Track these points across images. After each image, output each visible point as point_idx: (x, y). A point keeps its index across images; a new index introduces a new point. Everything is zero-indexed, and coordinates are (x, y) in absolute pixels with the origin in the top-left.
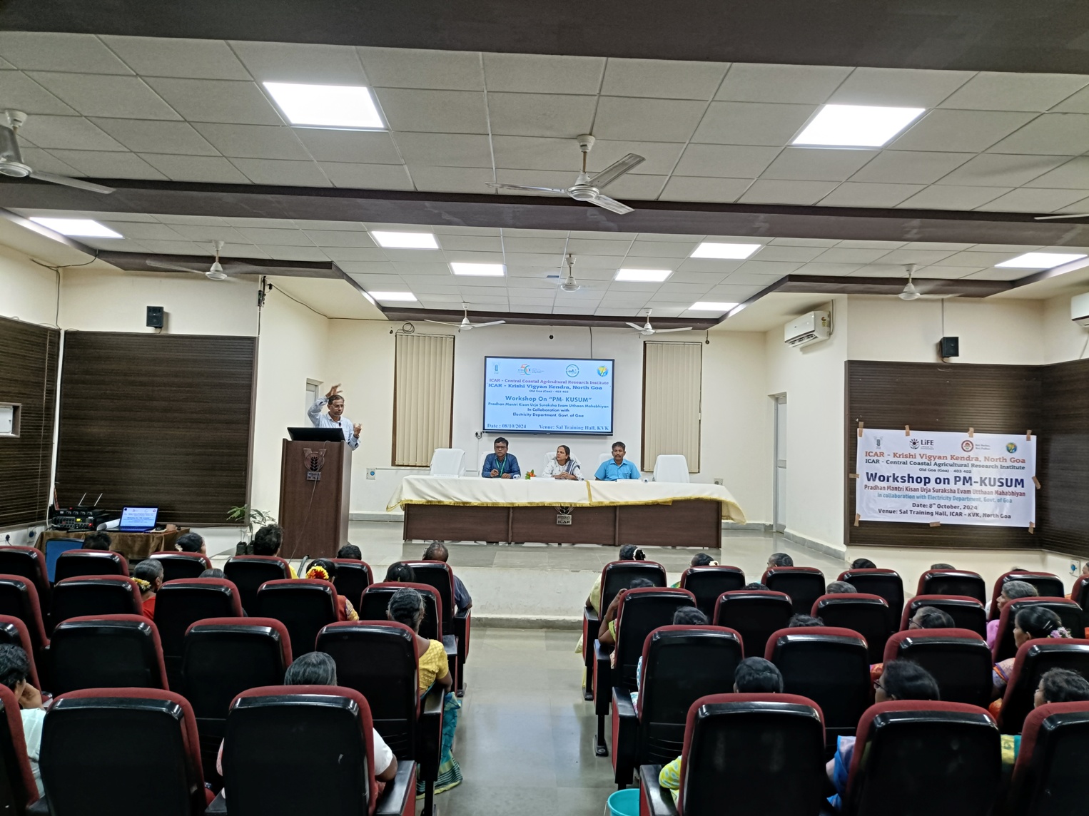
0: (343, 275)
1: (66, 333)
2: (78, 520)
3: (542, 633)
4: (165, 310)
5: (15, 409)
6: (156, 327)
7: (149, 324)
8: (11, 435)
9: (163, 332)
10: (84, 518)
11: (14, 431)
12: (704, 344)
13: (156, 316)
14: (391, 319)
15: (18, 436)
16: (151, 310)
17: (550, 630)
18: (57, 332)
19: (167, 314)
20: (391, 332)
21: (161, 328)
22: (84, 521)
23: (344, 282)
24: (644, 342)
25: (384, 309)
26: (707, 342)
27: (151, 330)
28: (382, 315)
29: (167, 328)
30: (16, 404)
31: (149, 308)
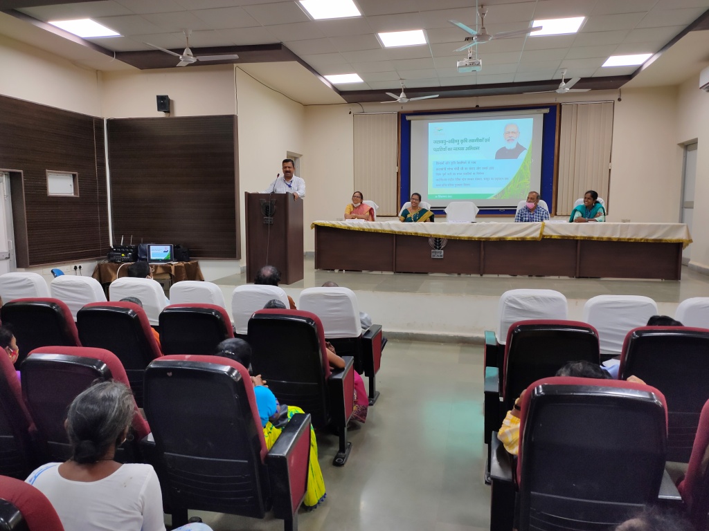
0: (295, 57)
2: (123, 255)
3: (457, 348)
4: (170, 97)
5: (74, 176)
6: (165, 112)
7: (159, 110)
8: (73, 195)
9: (171, 116)
10: (126, 253)
11: (75, 193)
12: (617, 102)
13: (164, 103)
14: (349, 102)
15: (78, 196)
17: (466, 344)
18: (102, 120)
19: (172, 101)
20: (350, 113)
21: (169, 112)
22: (126, 256)
23: (296, 63)
25: (342, 93)
26: (619, 100)
27: (162, 114)
28: (340, 99)
29: (173, 113)
30: (74, 173)
31: (158, 97)
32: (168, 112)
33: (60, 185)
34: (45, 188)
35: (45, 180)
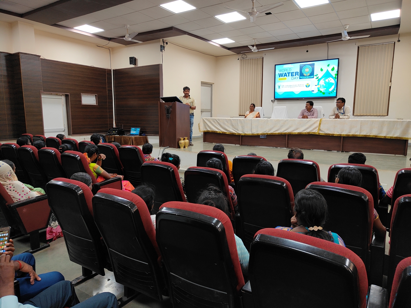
1: (113, 70)
4: (136, 57)
5: (96, 96)
7: (130, 64)
9: (136, 66)
11: (96, 104)
12: (396, 42)
13: (133, 60)
14: (238, 54)
15: (97, 105)
16: (131, 58)
18: (110, 70)
19: (137, 59)
20: (238, 59)
23: (186, 36)
24: (358, 46)
25: (229, 49)
26: (399, 41)
27: (132, 66)
29: (137, 65)
30: (96, 94)
31: (130, 58)
32: (135, 64)
33: (89, 100)
34: (81, 101)
35: (81, 98)
